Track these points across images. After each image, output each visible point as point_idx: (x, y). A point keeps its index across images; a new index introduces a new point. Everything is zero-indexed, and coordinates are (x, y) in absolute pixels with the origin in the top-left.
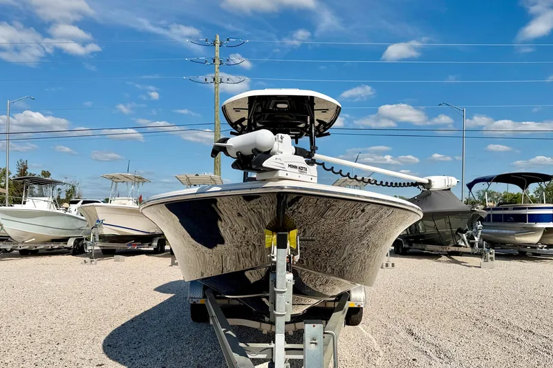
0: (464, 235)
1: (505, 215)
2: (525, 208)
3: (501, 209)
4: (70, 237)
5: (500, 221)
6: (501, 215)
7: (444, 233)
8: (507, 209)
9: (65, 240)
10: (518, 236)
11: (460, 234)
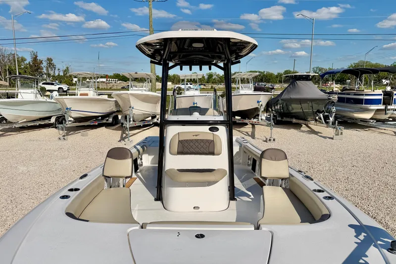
0: (321, 114)
1: (347, 98)
2: (363, 95)
3: (344, 94)
4: (52, 116)
5: (344, 102)
6: (344, 98)
7: (307, 112)
8: (349, 94)
9: (49, 118)
10: (355, 113)
11: (319, 114)
